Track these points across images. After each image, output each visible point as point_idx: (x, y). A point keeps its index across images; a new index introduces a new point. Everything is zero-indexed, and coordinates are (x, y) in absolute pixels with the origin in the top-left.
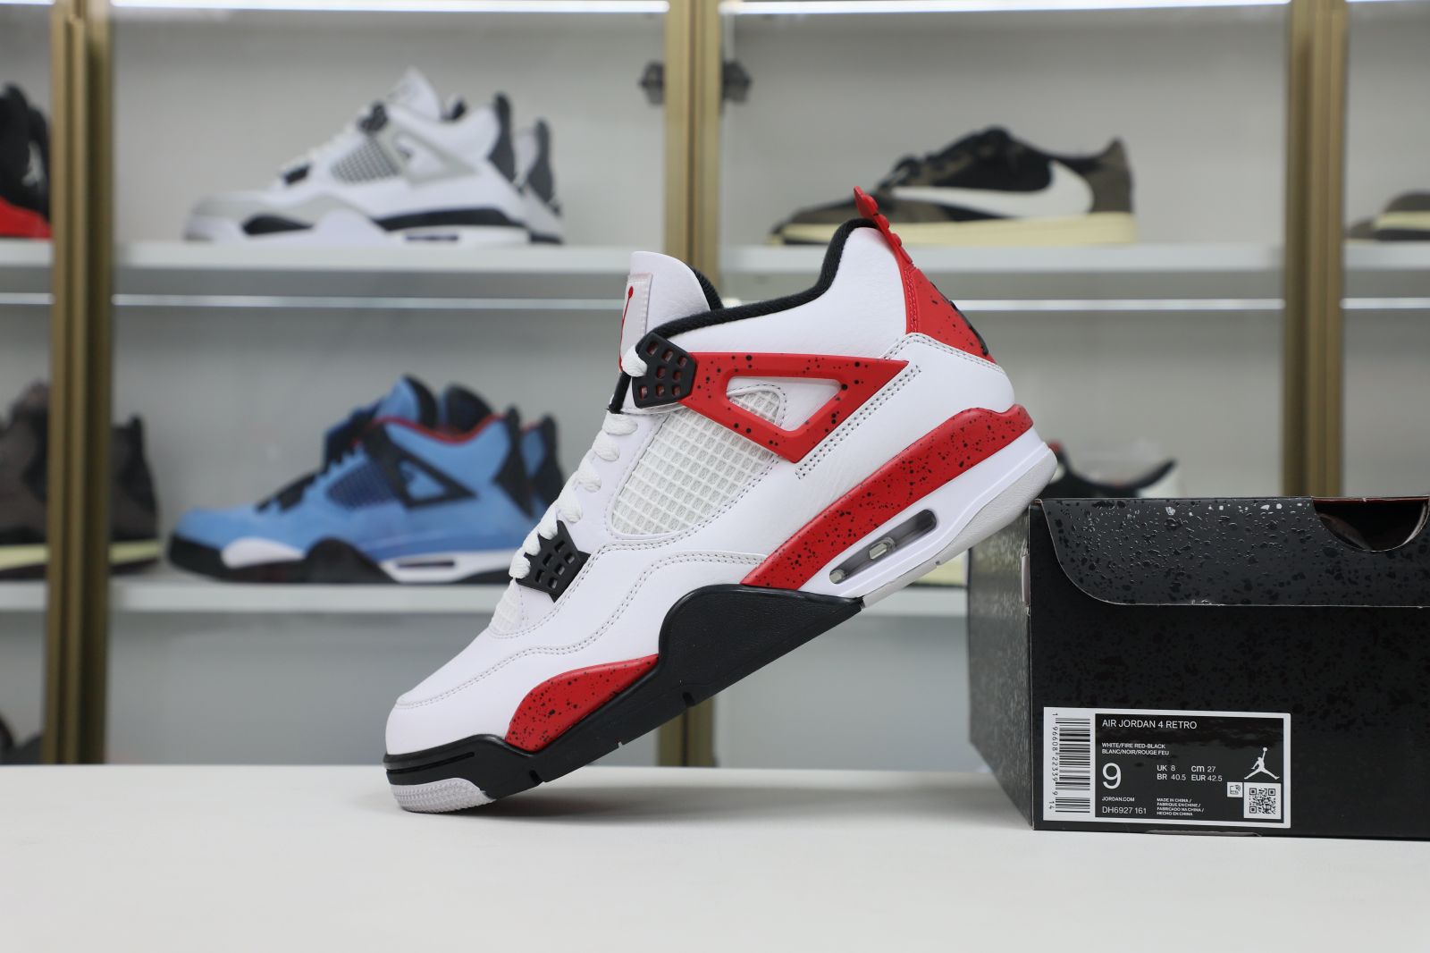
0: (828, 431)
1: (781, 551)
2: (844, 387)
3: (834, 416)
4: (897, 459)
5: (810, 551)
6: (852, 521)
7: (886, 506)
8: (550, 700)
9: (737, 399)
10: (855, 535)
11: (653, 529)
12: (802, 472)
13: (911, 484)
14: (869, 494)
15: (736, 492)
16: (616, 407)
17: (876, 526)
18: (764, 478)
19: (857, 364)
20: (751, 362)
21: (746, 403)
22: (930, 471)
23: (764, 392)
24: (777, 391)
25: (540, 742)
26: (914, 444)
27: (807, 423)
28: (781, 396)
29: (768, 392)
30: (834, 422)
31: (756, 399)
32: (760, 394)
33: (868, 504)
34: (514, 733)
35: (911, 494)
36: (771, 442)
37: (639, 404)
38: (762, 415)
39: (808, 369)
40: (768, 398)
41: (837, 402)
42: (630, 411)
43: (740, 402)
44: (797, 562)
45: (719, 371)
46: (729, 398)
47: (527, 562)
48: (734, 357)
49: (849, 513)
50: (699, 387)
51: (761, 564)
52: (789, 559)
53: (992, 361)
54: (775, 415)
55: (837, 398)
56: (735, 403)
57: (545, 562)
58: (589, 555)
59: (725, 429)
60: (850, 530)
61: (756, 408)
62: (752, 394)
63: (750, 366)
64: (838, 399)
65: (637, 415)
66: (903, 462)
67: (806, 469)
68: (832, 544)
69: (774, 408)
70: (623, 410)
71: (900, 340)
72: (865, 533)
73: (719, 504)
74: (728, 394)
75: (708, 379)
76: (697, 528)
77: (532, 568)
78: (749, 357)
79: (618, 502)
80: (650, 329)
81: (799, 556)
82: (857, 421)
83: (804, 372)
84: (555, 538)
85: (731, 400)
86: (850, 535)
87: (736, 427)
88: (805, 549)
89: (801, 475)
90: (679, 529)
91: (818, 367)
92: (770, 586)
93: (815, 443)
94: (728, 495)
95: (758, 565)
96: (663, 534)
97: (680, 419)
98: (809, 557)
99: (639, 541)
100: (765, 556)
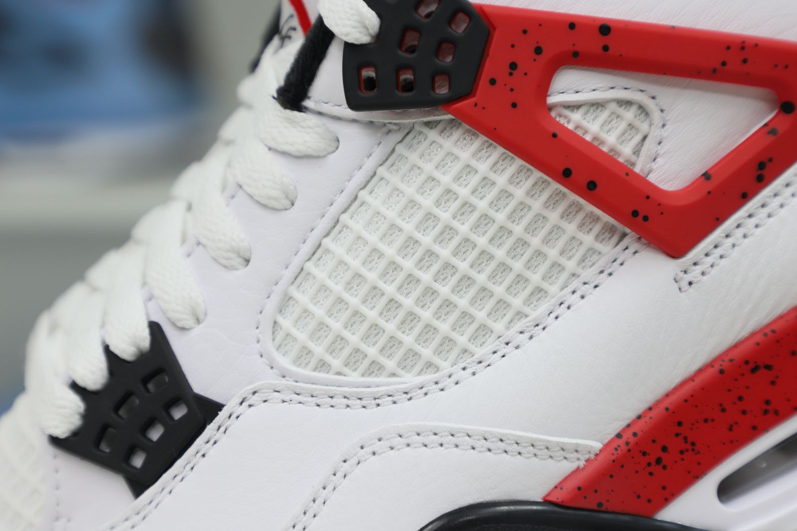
0: (746, 197)
1: (628, 436)
2: (786, 108)
3: (762, 166)
5: (685, 438)
9: (566, 112)
11: (364, 366)
12: (688, 277)
15: (544, 307)
16: (294, 97)
18: (606, 282)
20: (606, 40)
21: (584, 123)
23: (622, 103)
24: (649, 104)
27: (706, 176)
28: (656, 115)
29: (629, 103)
30: (760, 179)
31: (604, 115)
32: (613, 106)
36: (635, 214)
38: (612, 150)
39: (724, 64)
40: (629, 114)
41: (771, 138)
42: (325, 108)
43: (573, 121)
44: (659, 461)
45: (538, 51)
46: (550, 108)
47: (76, 404)
48: (572, 24)
49: (768, 367)
50: (493, 82)
51: (587, 461)
52: (644, 454)
54: (637, 152)
55: (770, 130)
56: (562, 121)
57: (118, 406)
58: (218, 407)
61: (603, 136)
62: (598, 105)
63: (605, 48)
64: (773, 132)
65: (338, 118)
67: (694, 273)
69: (638, 138)
70: (307, 103)
73: (508, 328)
74: (551, 100)
75: (513, 66)
76: (460, 374)
77: (87, 416)
78: (605, 28)
79: (287, 299)
81: (664, 449)
83: (714, 71)
84: (143, 357)
85: (553, 114)
87: (565, 176)
88: (677, 435)
89: (684, 284)
90: (420, 374)
91: (745, 61)
92: (603, 509)
93: (719, 221)
94: (526, 310)
95: (582, 464)
96: (382, 379)
97: (440, 140)
98: (682, 452)
99: (333, 389)
100: (597, 446)
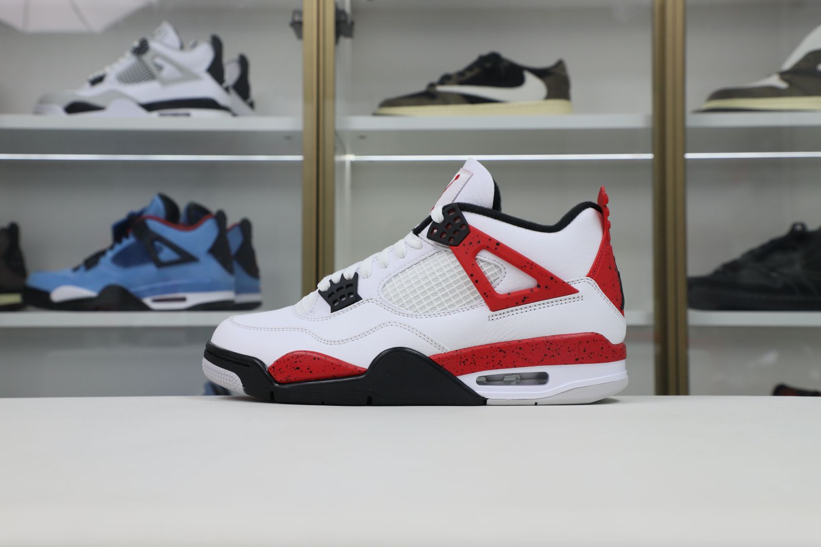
0: (517, 304)
1: (459, 352)
2: (539, 286)
3: (525, 298)
4: (545, 339)
5: (474, 360)
6: (504, 357)
7: (526, 359)
8: (300, 362)
9: (480, 261)
10: (501, 365)
11: (401, 304)
12: (493, 318)
13: (545, 355)
14: (520, 348)
15: (453, 309)
16: (417, 232)
17: (515, 367)
18: (471, 310)
19: (552, 278)
20: (497, 247)
21: (484, 267)
22: (559, 354)
23: (496, 266)
24: (503, 270)
25: (284, 380)
26: (559, 335)
27: (509, 294)
28: (503, 273)
29: (498, 267)
30: (523, 301)
31: (489, 267)
32: (493, 266)
33: (517, 353)
34: (273, 368)
35: (542, 360)
36: (485, 294)
37: (430, 236)
38: (488, 277)
39: (525, 266)
40: (496, 270)
41: (531, 292)
42: (422, 237)
43: (481, 264)
44: (464, 362)
45: (479, 242)
46: (476, 259)
47: (329, 285)
48: (490, 239)
49: (505, 352)
50: (464, 245)
51: (445, 353)
52: (461, 358)
53: (623, 315)
54: (495, 281)
55: (532, 290)
56: (478, 264)
57: (338, 290)
58: (361, 299)
59: (465, 274)
60: (500, 361)
61: (487, 272)
62: (489, 264)
63: (496, 249)
65: (425, 241)
66: (548, 342)
67: (495, 318)
68: (487, 363)
69: (496, 277)
70: (419, 235)
71: (582, 278)
72: (507, 367)
73: (441, 310)
74: (477, 257)
75: (471, 243)
76: (423, 316)
77: (329, 289)
78: (498, 244)
79: (390, 280)
80: (456, 201)
81: (467, 360)
82: (535, 307)
83: (522, 267)
84: (349, 280)
85: (476, 261)
86: (499, 364)
87: (471, 276)
88: (472, 358)
89: (491, 319)
90: (414, 312)
91: (531, 268)
92: (443, 367)
93: (507, 307)
94: (448, 308)
95: (443, 353)
96: (404, 309)
97: (446, 255)
98: (471, 363)
99: (390, 306)
100: (449, 350)
